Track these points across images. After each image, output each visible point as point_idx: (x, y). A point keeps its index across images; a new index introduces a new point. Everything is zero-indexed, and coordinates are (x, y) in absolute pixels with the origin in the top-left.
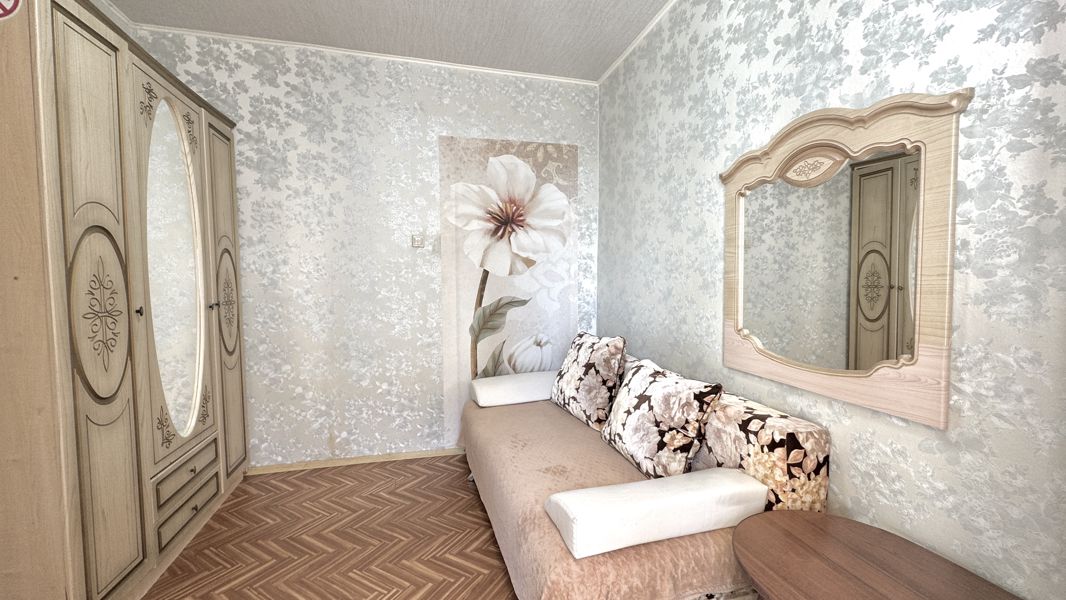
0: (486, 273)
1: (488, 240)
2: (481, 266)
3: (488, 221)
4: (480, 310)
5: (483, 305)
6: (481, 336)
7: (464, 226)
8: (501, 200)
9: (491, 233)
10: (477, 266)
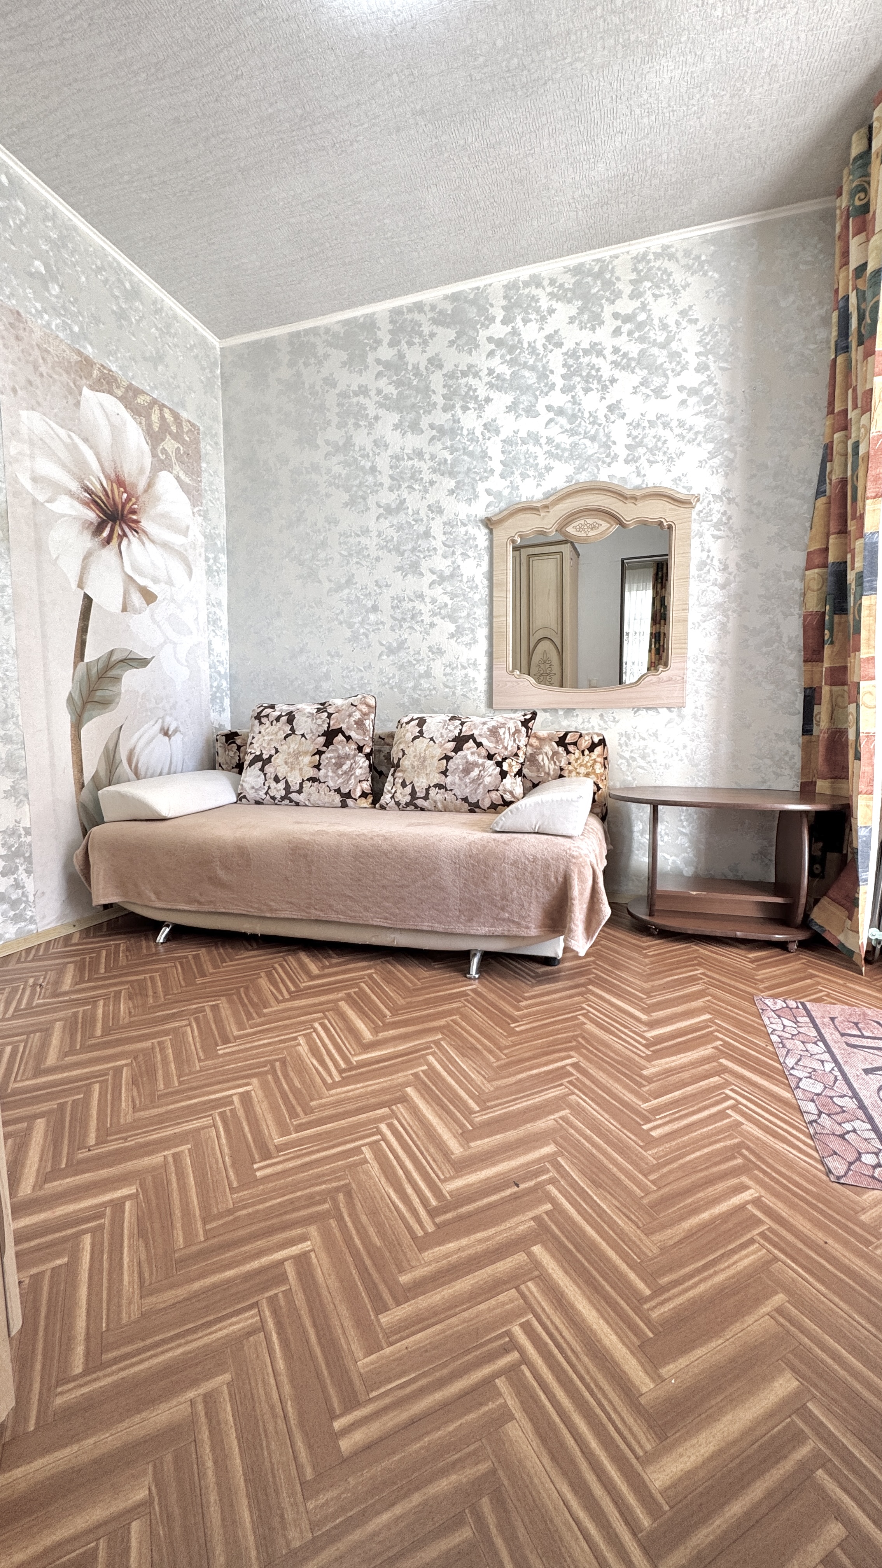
0: (88, 602)
1: (87, 542)
2: (81, 585)
3: (86, 504)
4: (81, 666)
5: (86, 660)
6: (86, 715)
7: (48, 501)
8: (104, 472)
9: (93, 528)
10: (74, 585)
